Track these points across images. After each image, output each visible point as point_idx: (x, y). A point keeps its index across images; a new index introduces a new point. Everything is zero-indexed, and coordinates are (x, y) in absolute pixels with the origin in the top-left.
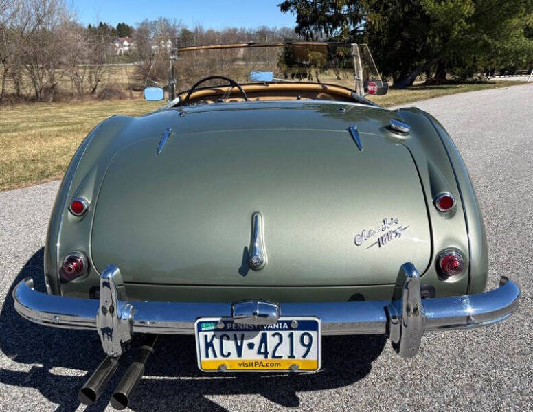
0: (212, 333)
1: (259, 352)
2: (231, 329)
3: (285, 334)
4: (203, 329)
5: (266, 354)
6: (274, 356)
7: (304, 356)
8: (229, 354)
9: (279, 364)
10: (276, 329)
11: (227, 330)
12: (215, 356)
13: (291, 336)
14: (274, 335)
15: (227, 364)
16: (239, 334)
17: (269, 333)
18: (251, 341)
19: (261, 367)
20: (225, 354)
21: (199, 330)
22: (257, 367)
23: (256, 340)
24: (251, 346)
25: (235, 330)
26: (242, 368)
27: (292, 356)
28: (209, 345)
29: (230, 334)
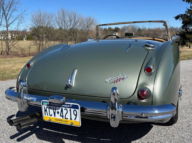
0: (46, 106)
1: (61, 116)
2: (52, 105)
3: (68, 109)
4: (44, 104)
5: (63, 116)
6: (65, 118)
7: (75, 119)
8: (52, 115)
9: (67, 121)
10: (65, 107)
11: (51, 105)
12: (48, 115)
13: (70, 110)
14: (65, 109)
15: (51, 119)
16: (54, 107)
17: (64, 108)
18: (58, 111)
19: (62, 122)
20: (51, 115)
21: (43, 104)
22: (60, 122)
23: (60, 111)
24: (58, 113)
25: (53, 106)
26: (56, 121)
27: (71, 119)
28: (46, 110)
29: (52, 107)
